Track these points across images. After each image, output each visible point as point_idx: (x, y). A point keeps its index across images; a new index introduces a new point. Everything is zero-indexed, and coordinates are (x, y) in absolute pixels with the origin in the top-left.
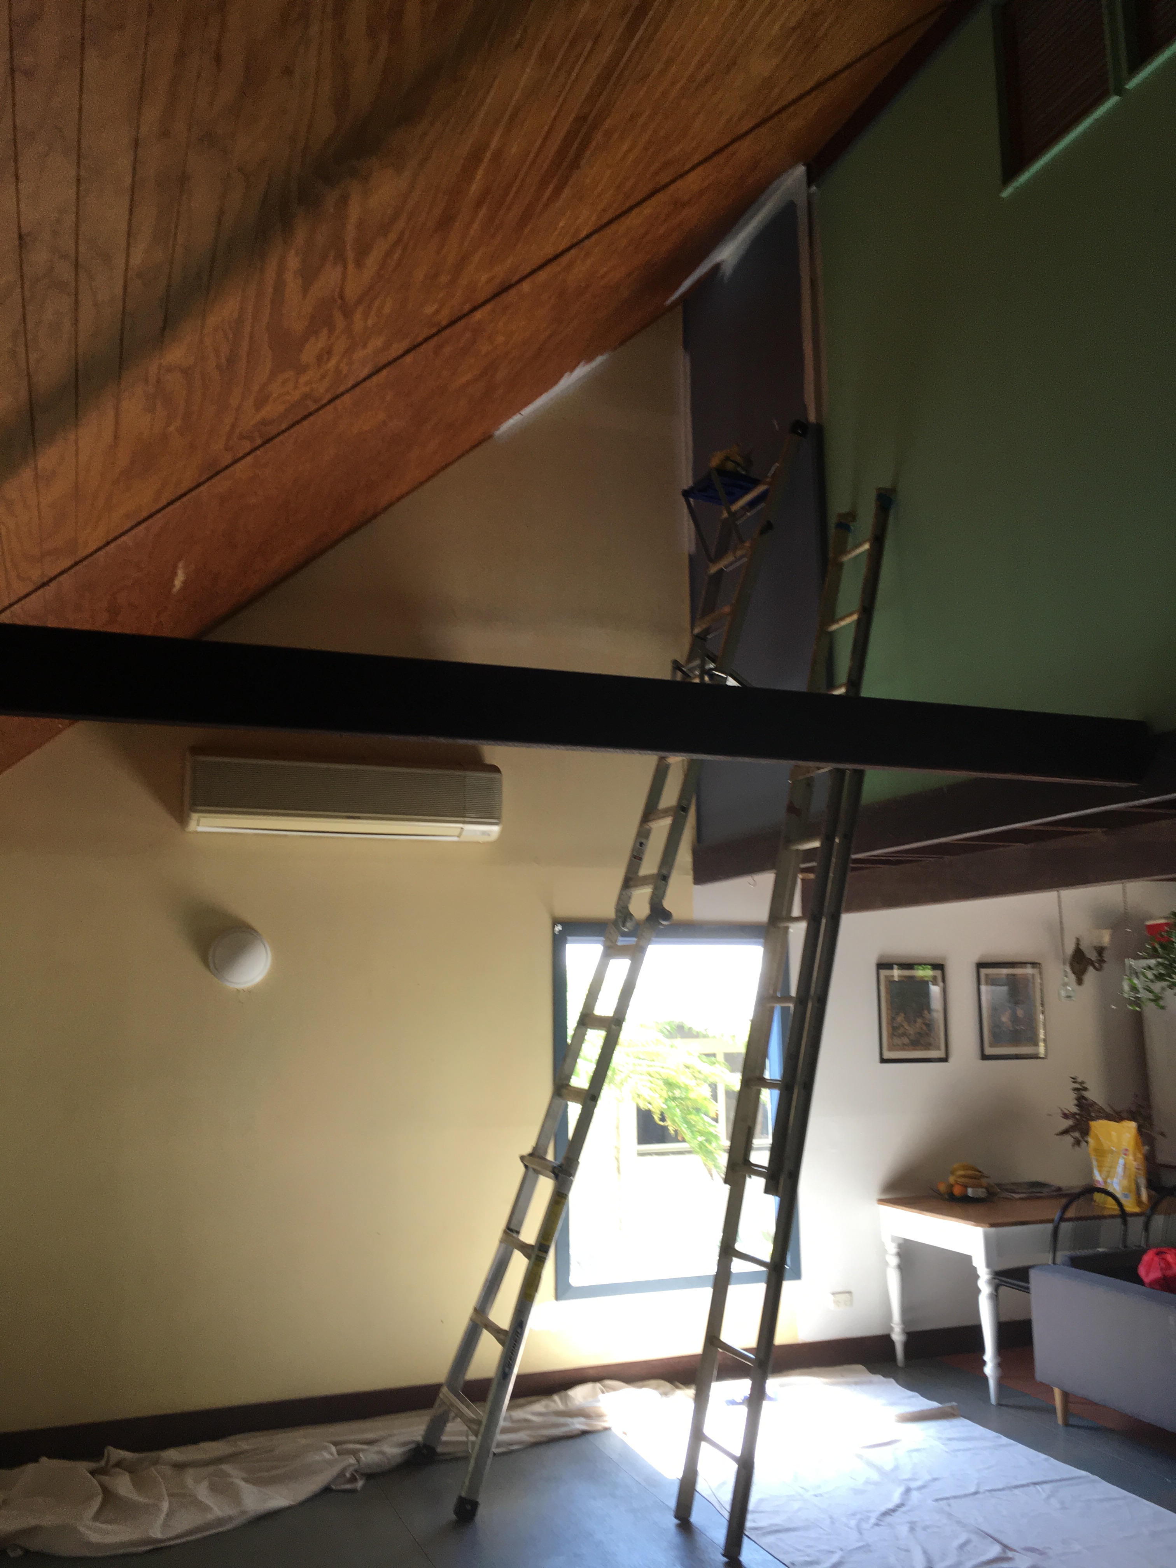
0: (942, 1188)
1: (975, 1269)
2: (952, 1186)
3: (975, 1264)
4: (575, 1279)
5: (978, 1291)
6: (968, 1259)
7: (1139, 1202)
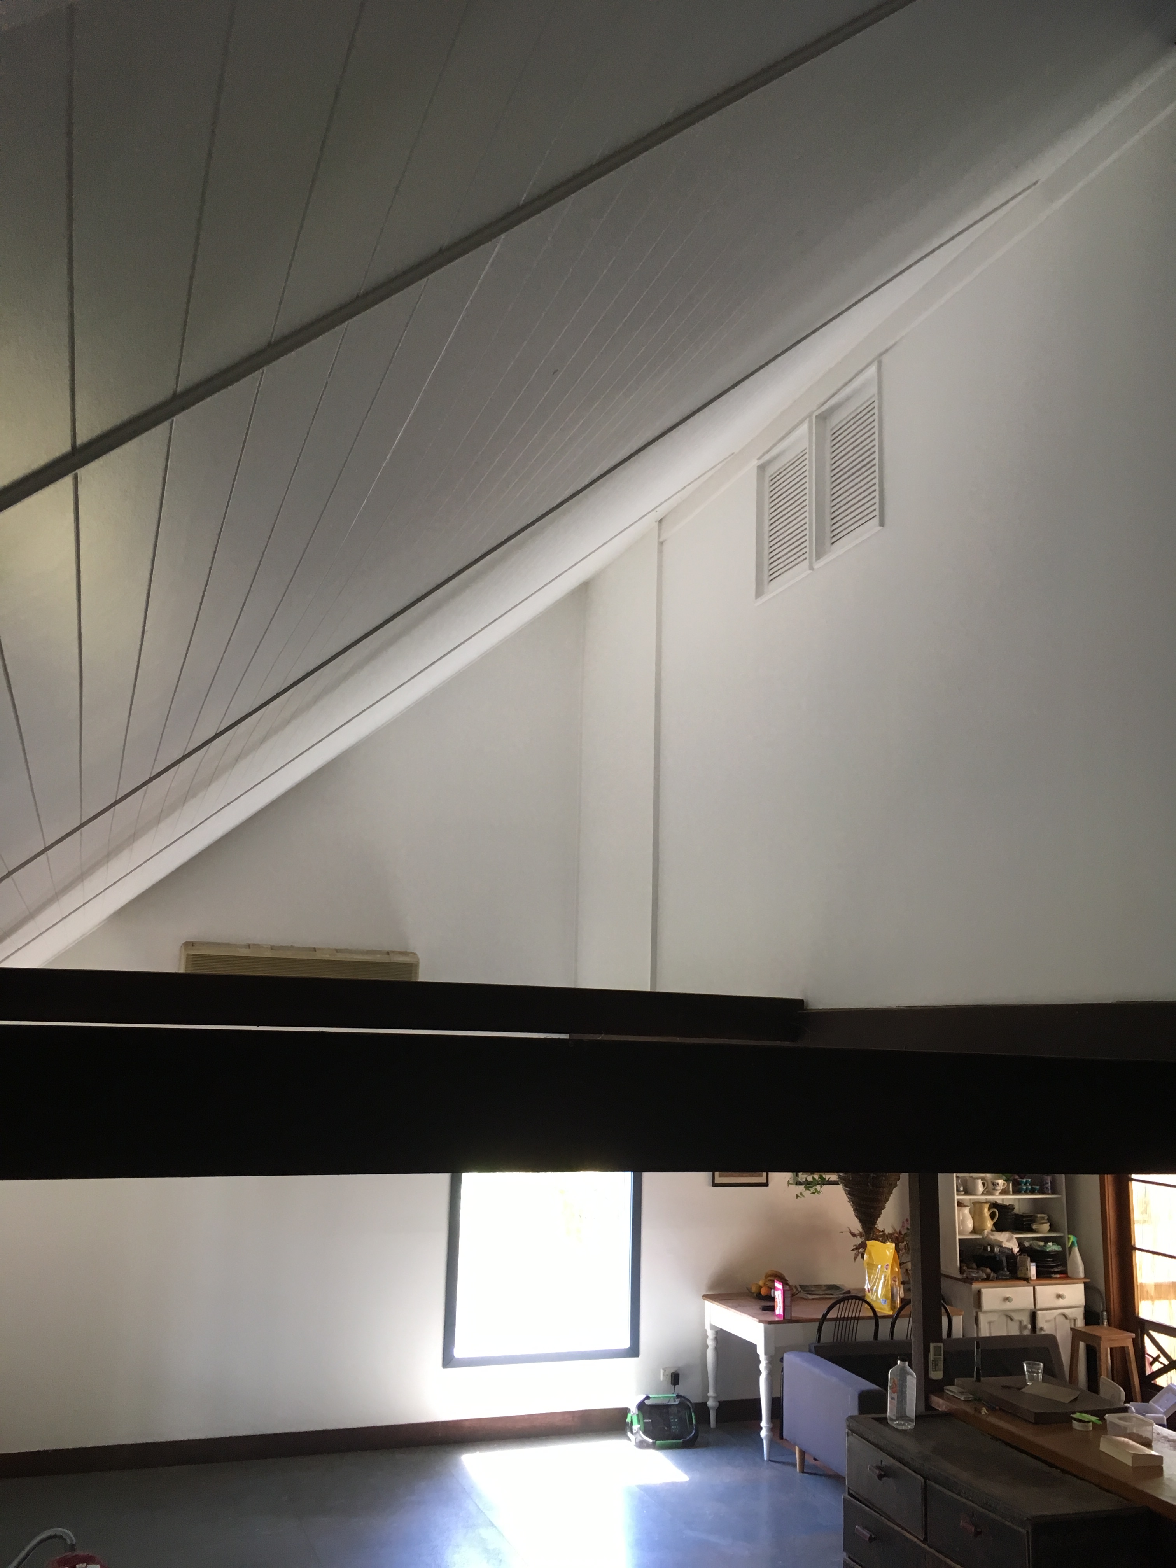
0: (754, 1289)
1: (758, 1355)
2: (761, 1287)
3: (758, 1352)
4: (459, 1352)
5: (760, 1373)
6: (754, 1347)
7: (893, 1307)
